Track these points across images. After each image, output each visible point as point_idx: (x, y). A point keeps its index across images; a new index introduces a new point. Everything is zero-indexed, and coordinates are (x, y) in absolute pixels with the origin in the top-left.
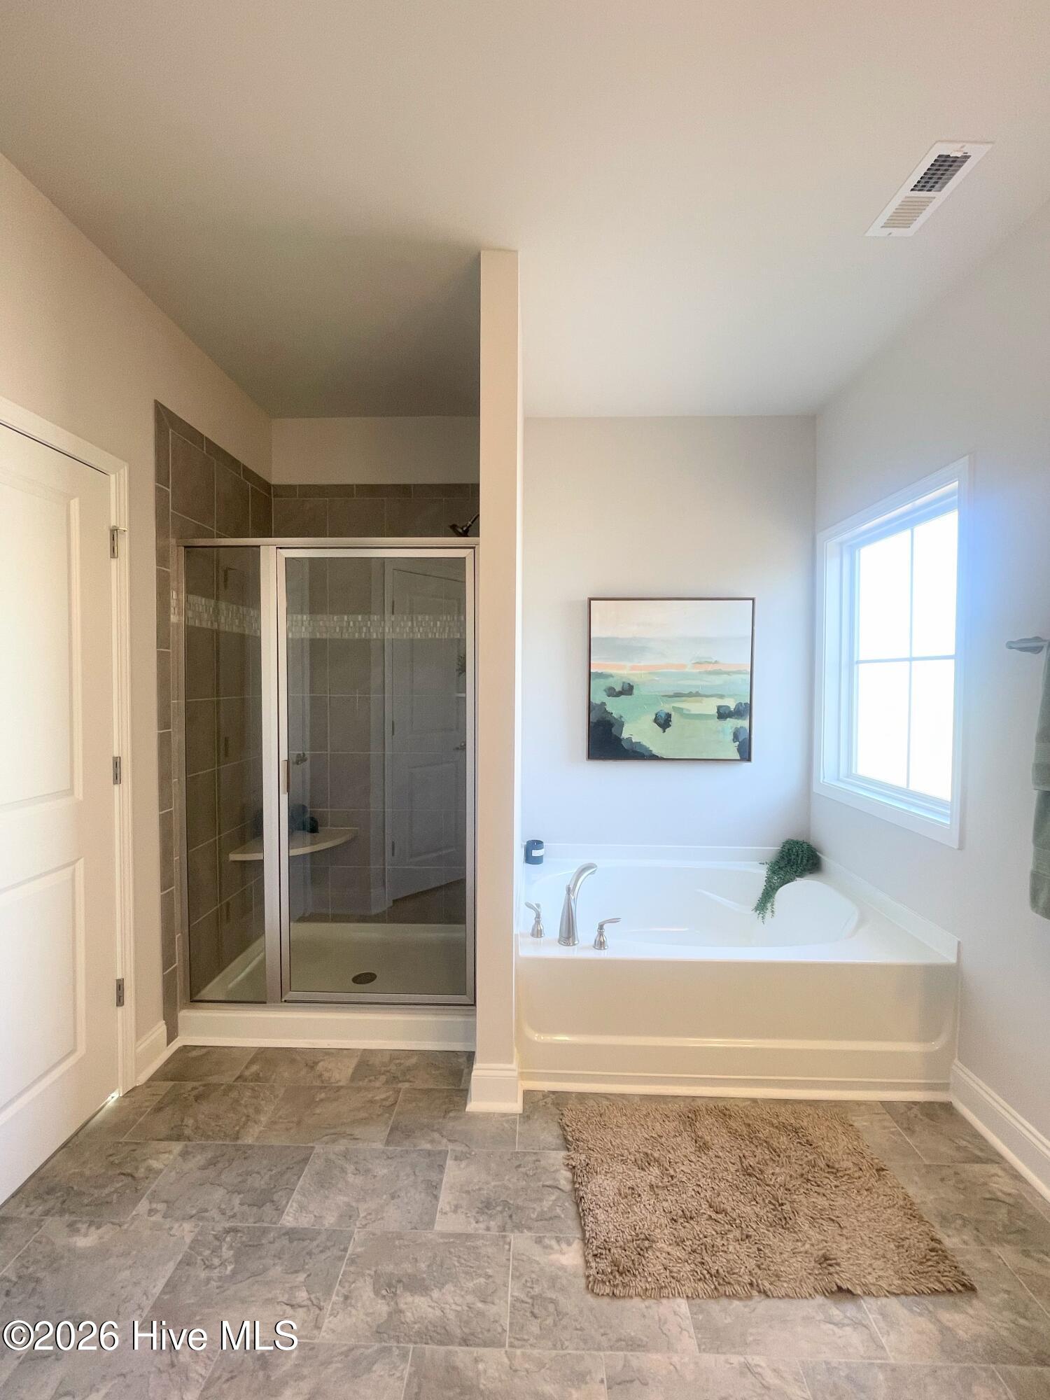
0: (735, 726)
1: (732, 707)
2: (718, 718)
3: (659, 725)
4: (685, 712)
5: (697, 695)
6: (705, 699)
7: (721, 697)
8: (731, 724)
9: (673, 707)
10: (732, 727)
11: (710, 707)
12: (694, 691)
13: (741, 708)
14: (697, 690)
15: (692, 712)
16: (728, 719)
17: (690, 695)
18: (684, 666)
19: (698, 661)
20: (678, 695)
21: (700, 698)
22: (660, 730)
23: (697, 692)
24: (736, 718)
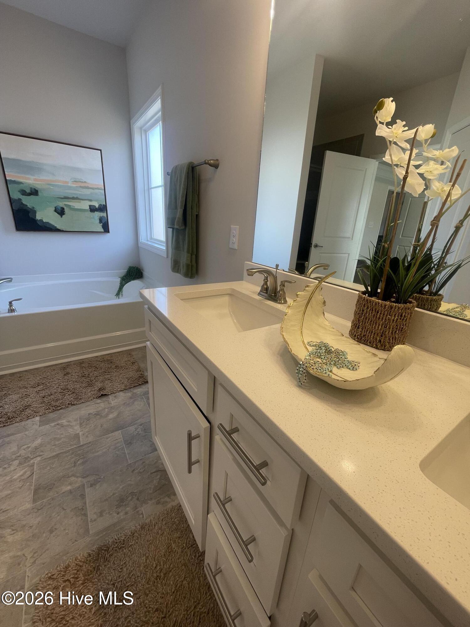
0: (100, 216)
1: (97, 206)
2: (90, 211)
3: (58, 213)
4: (72, 207)
5: (77, 198)
6: (82, 201)
7: (91, 200)
8: (97, 215)
9: (65, 204)
10: (98, 217)
11: (85, 205)
12: (75, 196)
13: (101, 207)
14: (77, 196)
15: (76, 208)
16: (96, 212)
17: (73, 198)
18: (67, 182)
19: (75, 180)
20: (66, 198)
21: (79, 201)
22: (59, 216)
23: (77, 197)
24: (100, 212)
